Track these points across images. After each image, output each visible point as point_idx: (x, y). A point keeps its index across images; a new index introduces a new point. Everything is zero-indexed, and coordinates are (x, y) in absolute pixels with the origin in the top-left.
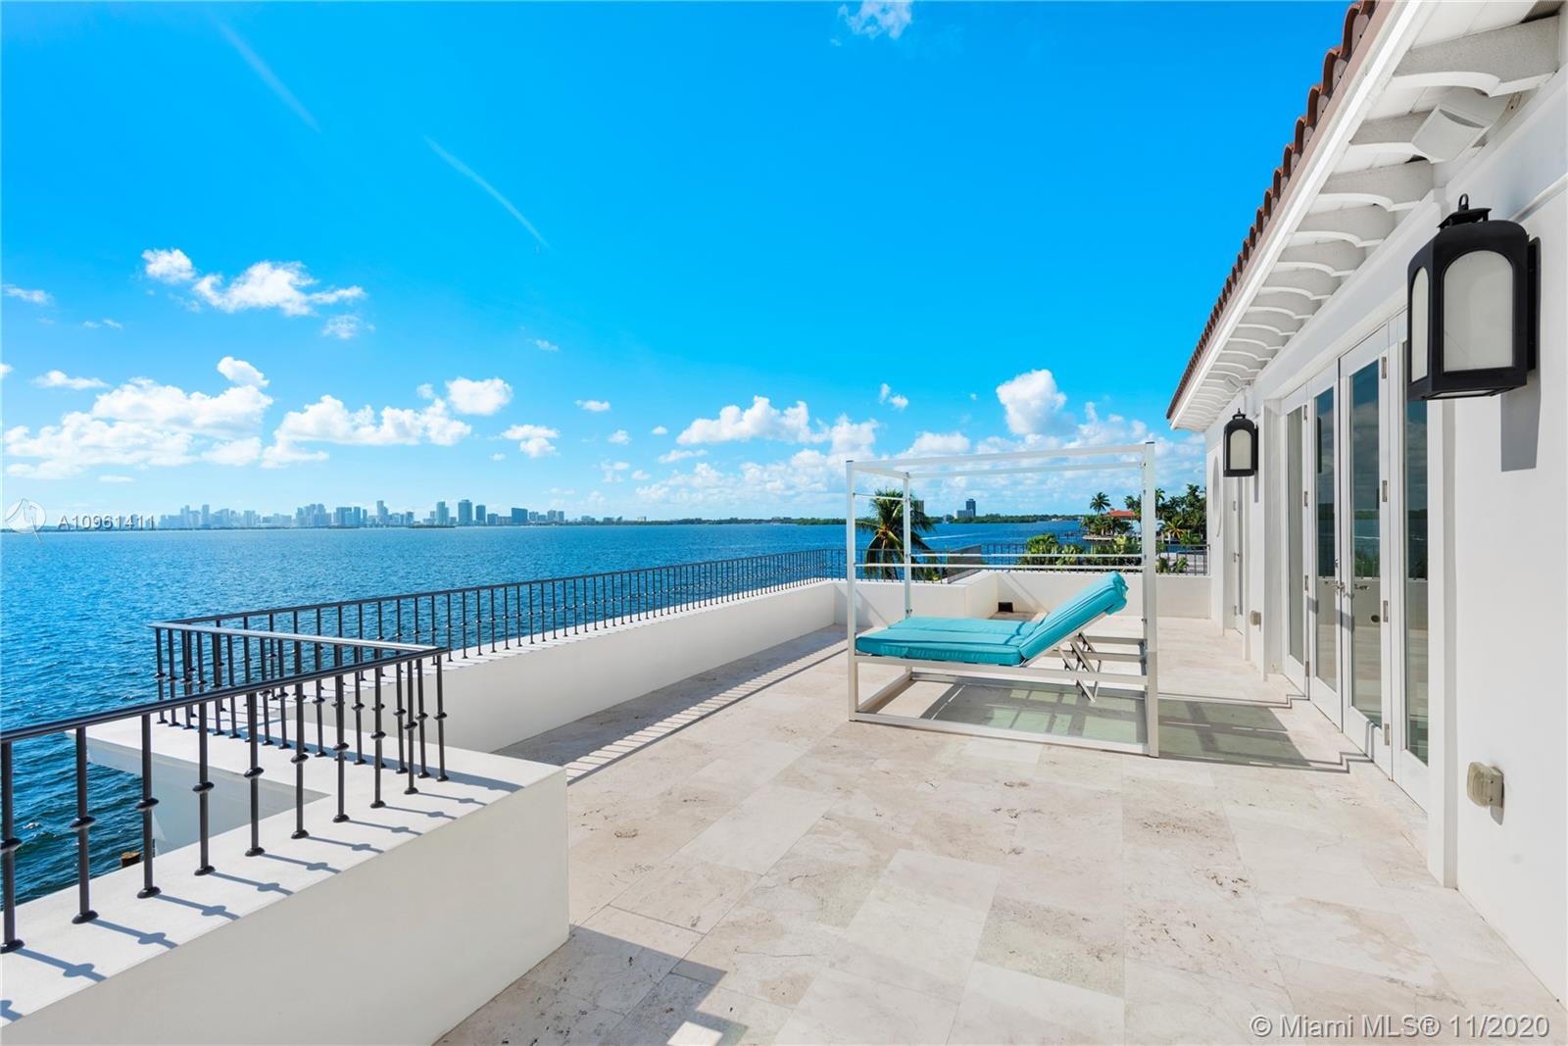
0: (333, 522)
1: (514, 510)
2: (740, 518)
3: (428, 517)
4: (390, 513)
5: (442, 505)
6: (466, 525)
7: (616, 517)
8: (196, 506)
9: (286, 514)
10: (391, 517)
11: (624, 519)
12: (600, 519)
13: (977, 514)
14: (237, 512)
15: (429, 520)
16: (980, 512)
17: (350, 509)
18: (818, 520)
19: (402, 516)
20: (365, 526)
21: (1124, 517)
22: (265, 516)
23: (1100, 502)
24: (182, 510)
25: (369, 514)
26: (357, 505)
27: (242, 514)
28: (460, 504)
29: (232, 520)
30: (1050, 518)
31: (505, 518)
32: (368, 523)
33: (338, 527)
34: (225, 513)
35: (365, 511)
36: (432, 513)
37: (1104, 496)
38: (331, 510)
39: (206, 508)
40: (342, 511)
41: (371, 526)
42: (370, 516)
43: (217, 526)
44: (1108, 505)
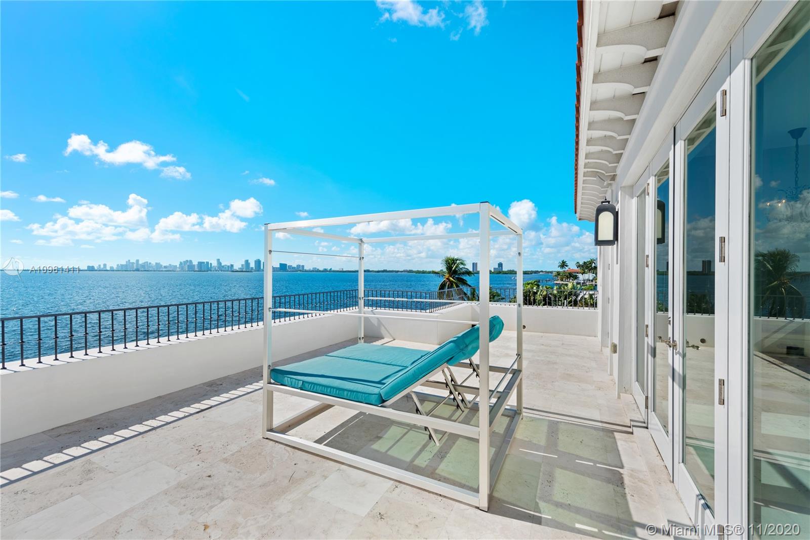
0: (196, 269)
1: (281, 264)
2: (388, 270)
3: (240, 267)
4: (223, 265)
5: (247, 262)
6: (258, 271)
7: (329, 269)
8: (133, 260)
9: (175, 265)
10: (223, 266)
11: (333, 269)
12: (321, 269)
13: (503, 270)
14: (152, 263)
15: (241, 268)
16: (505, 269)
17: (204, 263)
18: (426, 271)
19: (228, 266)
20: (211, 271)
21: (575, 273)
22: (165, 265)
23: (563, 264)
24: (127, 262)
25: (213, 265)
26: (208, 261)
27: (154, 264)
28: (255, 261)
29: (150, 267)
30: (539, 272)
31: (276, 268)
32: (212, 269)
33: (198, 271)
34: (146, 264)
35: (211, 264)
36: (242, 265)
37: (565, 262)
38: (195, 263)
39: (138, 261)
40: (200, 264)
41: (214, 271)
42: (214, 266)
43: (143, 269)
44: (567, 266)
